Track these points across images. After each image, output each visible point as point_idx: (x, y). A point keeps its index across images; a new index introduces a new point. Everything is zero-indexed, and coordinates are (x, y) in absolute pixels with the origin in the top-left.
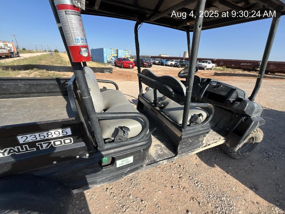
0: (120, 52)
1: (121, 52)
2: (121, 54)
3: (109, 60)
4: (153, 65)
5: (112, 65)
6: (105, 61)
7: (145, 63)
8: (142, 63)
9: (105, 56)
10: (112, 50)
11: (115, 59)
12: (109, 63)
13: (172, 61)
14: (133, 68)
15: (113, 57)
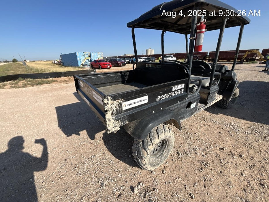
0: (92, 55)
1: (94, 55)
2: (94, 57)
3: (83, 63)
4: (127, 64)
5: (89, 68)
6: (80, 65)
7: (119, 63)
8: (116, 63)
9: (79, 60)
10: (85, 54)
11: (89, 61)
12: (84, 66)
13: (141, 59)
14: (110, 68)
15: (87, 60)
